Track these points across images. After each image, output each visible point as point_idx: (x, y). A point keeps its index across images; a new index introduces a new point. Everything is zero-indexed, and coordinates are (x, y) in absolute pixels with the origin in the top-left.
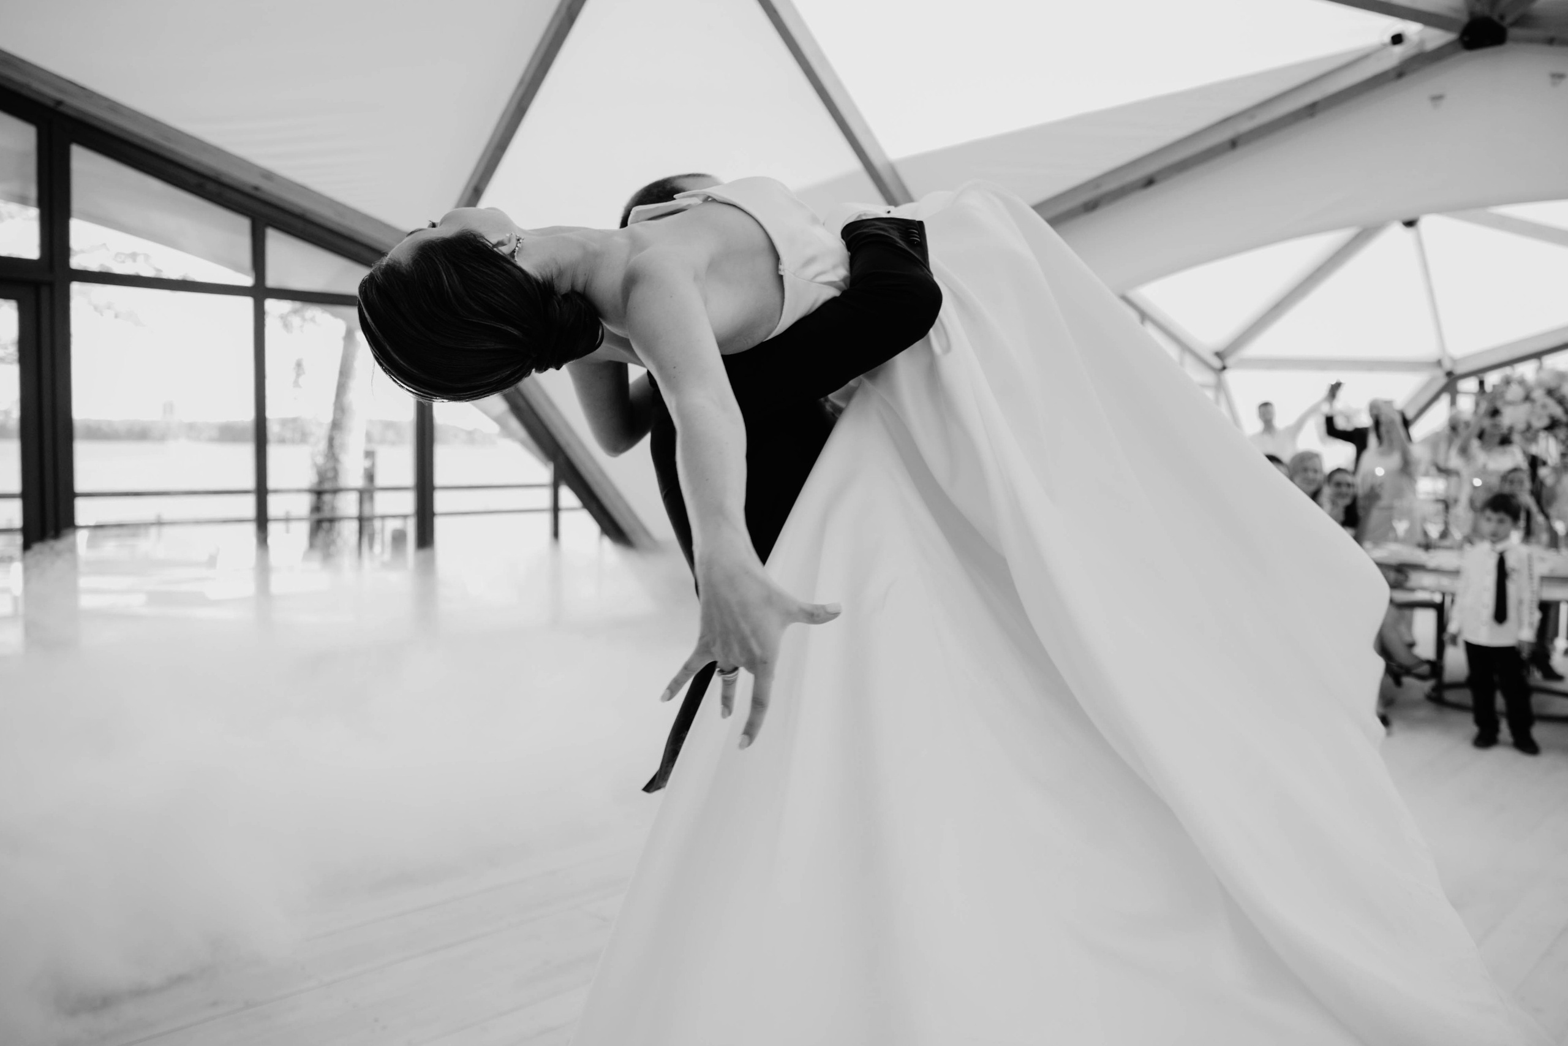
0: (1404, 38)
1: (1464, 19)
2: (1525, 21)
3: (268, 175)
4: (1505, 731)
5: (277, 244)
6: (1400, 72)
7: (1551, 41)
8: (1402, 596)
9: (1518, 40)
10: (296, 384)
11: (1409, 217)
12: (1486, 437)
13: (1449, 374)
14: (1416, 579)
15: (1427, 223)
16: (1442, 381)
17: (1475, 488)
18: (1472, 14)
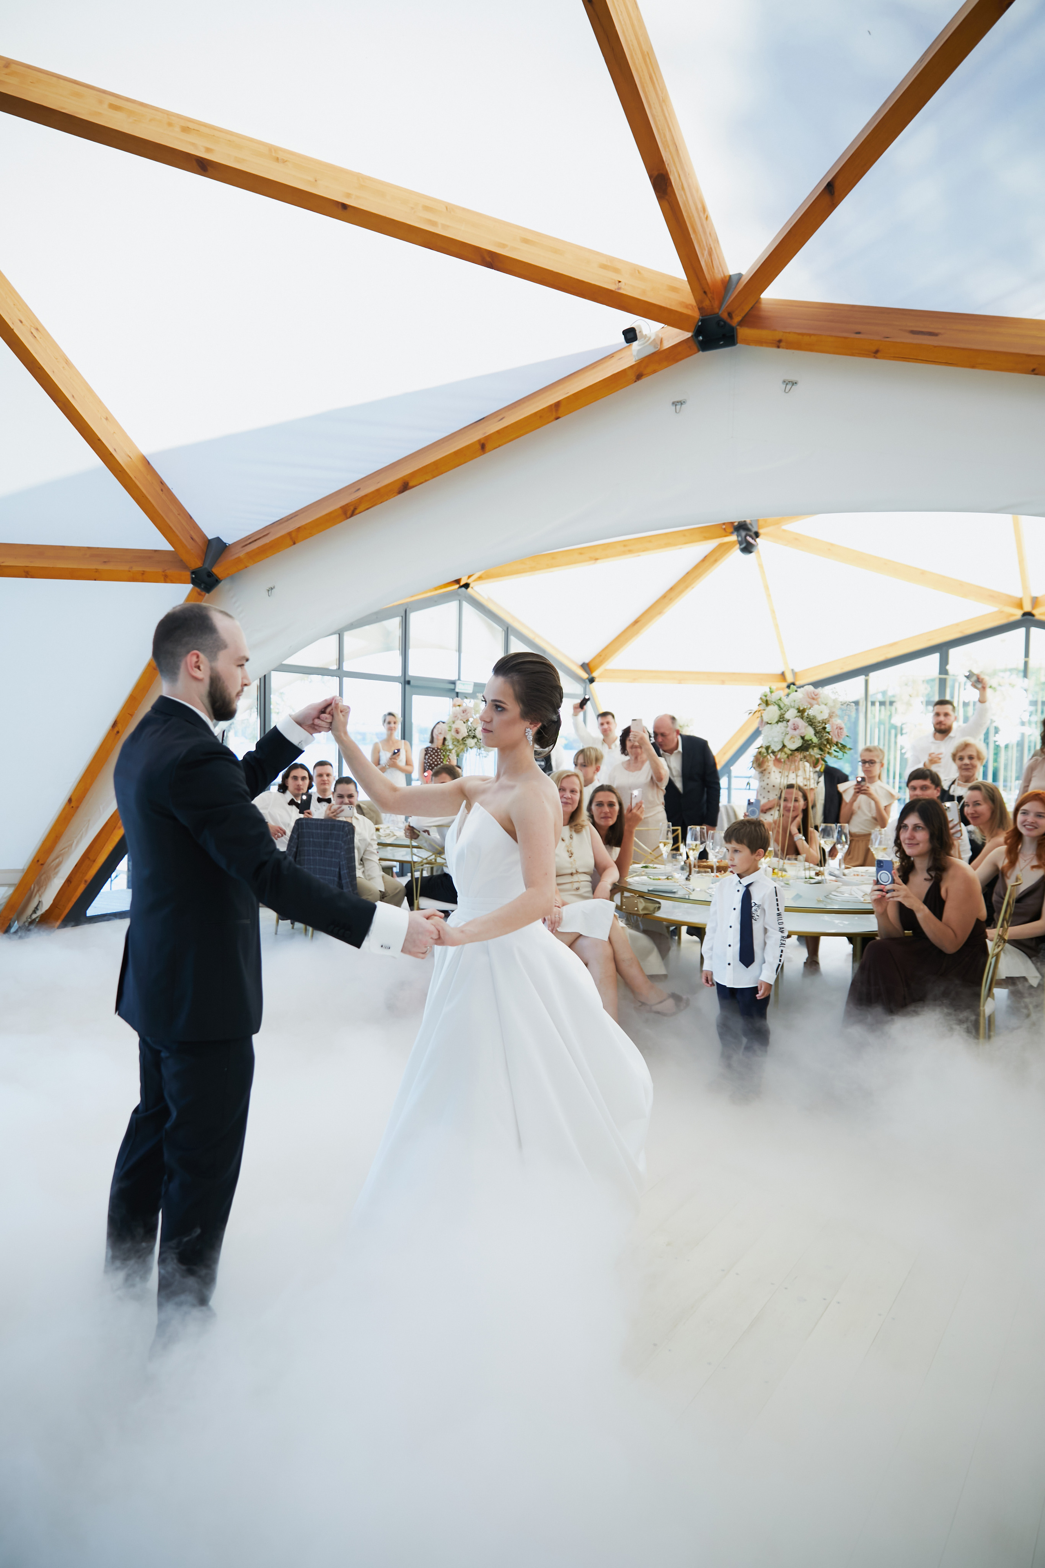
0: (637, 335)
1: (697, 316)
2: (752, 320)
6: (639, 373)
7: (778, 343)
9: (747, 342)
13: (791, 686)
18: (703, 312)
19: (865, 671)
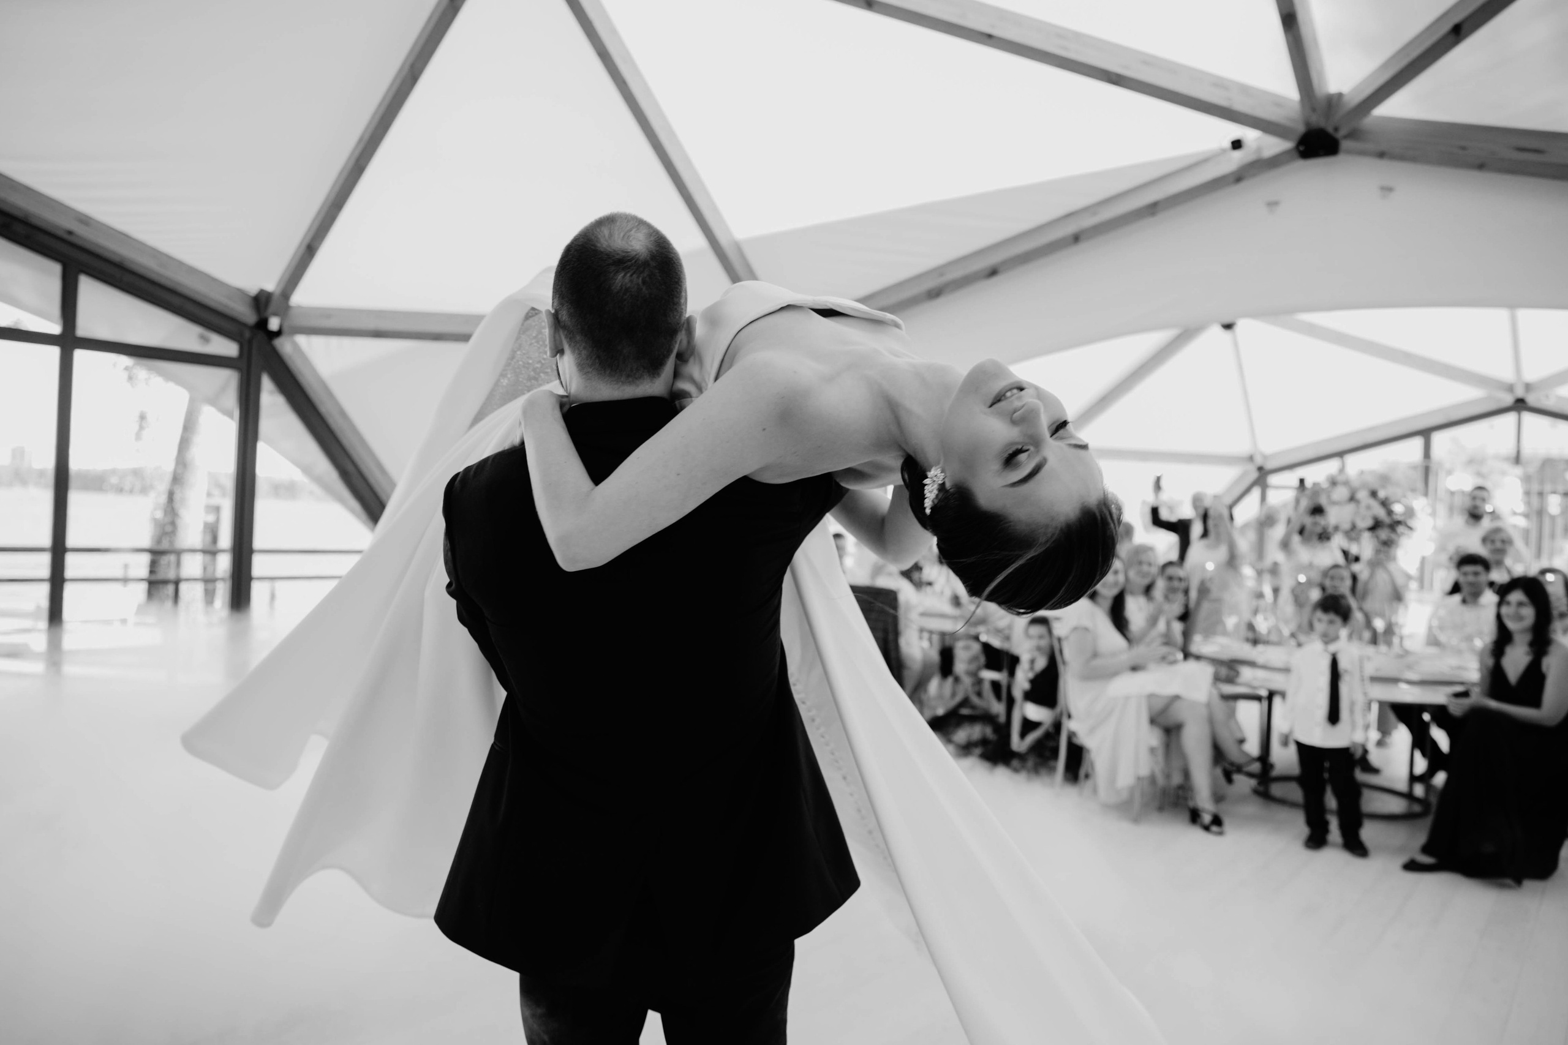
0: (1243, 144)
1: (1301, 129)
2: (1354, 134)
3: (85, 220)
4: (1335, 833)
5: (89, 290)
6: (1238, 177)
7: (1381, 155)
8: (1229, 689)
9: (1350, 152)
10: (138, 437)
11: (1227, 321)
12: (1306, 533)
13: (1260, 469)
14: (1247, 674)
15: (1243, 325)
16: (1254, 475)
17: (1300, 583)
18: (1307, 124)
19: (1341, 454)
